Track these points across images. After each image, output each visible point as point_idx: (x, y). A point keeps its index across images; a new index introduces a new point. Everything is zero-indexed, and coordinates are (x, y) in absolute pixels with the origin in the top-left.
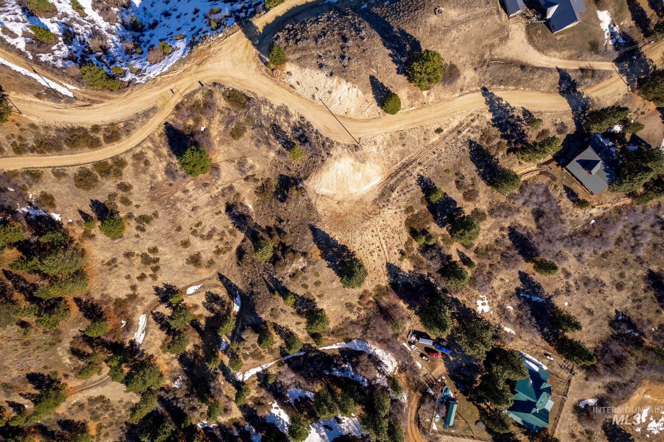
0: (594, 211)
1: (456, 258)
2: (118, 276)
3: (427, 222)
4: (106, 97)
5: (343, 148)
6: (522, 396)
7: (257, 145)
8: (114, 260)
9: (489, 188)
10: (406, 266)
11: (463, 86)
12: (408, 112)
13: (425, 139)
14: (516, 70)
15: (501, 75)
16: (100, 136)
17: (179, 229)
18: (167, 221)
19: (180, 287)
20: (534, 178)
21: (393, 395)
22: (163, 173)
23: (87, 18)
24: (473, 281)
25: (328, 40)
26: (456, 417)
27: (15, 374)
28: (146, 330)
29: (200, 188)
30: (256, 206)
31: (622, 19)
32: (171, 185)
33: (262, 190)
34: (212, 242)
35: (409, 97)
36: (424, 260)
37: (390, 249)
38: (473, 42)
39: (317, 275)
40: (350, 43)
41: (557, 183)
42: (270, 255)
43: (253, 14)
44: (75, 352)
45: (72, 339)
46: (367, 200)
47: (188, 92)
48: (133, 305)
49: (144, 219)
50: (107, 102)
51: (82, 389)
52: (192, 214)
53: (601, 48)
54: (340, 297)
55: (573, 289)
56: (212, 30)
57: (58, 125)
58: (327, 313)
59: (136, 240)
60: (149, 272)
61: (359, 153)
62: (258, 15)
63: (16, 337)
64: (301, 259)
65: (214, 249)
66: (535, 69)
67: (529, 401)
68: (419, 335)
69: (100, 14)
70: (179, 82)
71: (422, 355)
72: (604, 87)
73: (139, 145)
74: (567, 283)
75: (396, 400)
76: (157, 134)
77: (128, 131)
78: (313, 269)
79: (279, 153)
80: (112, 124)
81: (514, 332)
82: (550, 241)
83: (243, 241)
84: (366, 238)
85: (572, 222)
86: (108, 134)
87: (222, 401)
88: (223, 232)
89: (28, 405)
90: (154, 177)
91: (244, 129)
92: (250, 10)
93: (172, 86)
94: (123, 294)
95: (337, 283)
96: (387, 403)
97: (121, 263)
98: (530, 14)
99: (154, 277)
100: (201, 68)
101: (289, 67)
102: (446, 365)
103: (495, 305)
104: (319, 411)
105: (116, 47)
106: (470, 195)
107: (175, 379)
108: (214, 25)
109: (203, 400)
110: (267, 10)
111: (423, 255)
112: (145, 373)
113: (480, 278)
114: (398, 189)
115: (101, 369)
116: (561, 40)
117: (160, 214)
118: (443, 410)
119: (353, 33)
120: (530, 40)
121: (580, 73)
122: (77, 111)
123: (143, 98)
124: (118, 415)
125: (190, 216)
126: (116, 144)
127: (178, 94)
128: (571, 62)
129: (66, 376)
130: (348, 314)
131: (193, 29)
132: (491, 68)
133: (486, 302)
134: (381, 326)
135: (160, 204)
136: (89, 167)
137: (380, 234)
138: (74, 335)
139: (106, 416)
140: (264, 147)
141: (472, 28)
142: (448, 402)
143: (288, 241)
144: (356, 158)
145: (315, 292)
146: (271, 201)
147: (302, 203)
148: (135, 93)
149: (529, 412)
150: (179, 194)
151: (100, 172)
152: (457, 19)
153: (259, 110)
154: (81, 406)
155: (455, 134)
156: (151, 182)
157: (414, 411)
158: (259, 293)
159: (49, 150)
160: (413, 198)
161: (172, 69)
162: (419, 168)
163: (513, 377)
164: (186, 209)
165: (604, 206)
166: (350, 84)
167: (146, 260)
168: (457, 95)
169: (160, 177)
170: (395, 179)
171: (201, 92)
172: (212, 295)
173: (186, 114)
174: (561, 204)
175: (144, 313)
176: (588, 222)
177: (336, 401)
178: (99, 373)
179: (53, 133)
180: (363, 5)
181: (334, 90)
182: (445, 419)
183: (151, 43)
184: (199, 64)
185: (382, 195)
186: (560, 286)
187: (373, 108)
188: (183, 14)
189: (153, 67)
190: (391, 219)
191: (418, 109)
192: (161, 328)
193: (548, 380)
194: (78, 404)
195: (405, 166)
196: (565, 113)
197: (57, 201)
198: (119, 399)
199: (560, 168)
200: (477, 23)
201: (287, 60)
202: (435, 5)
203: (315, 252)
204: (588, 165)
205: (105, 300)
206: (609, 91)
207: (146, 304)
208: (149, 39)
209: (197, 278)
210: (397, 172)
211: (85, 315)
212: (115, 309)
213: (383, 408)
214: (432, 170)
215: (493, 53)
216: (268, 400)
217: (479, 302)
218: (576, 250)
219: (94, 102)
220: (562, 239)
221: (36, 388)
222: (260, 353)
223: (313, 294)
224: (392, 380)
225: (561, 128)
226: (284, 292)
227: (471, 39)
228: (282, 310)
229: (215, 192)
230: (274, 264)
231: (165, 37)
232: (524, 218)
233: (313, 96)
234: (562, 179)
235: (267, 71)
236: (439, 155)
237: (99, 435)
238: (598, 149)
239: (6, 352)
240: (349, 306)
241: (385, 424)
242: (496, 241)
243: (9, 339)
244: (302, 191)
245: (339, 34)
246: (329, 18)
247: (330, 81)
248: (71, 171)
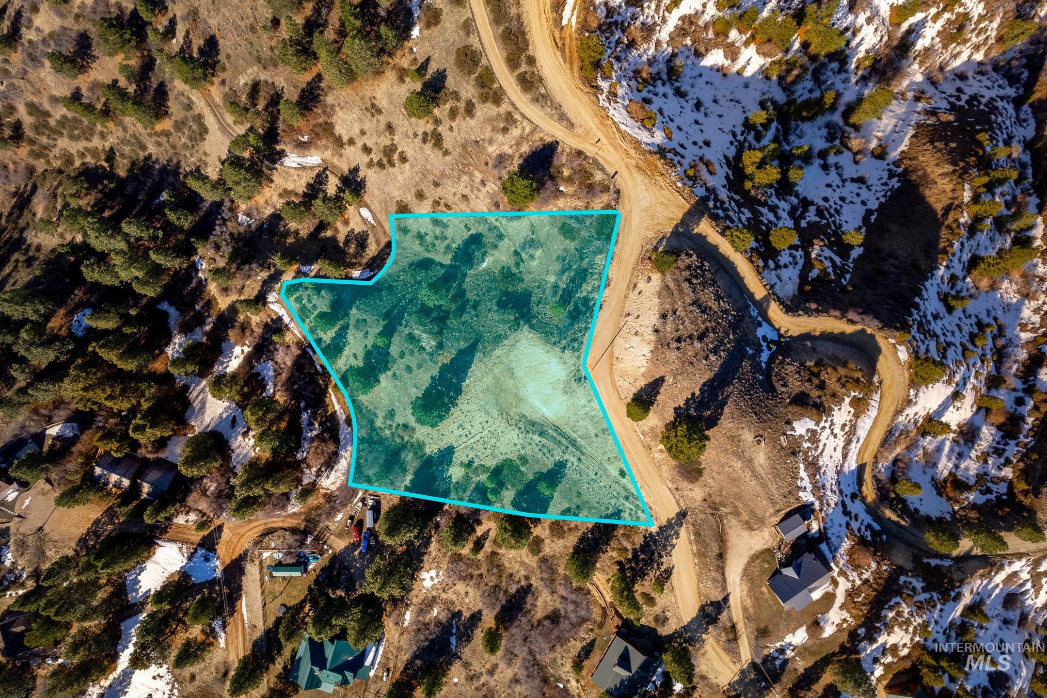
0: (574, 683)
1: (480, 531)
2: (361, 120)
3: (513, 485)
4: (571, 64)
5: (574, 365)
6: (330, 651)
7: (558, 258)
8: (379, 111)
9: (571, 550)
10: (456, 473)
11: (682, 490)
12: (635, 431)
13: (609, 459)
14: (715, 549)
15: (707, 533)
16: (524, 68)
17: (437, 184)
18: (442, 168)
19: (366, 198)
20: (596, 602)
21: (294, 493)
22: (498, 152)
23: (666, 14)
24: (457, 558)
25: (696, 318)
26: (284, 578)
27: (213, 22)
28: (303, 168)
29: (492, 198)
30: (487, 272)
31: (803, 658)
32: (487, 164)
33: (508, 275)
34: (431, 227)
35: (652, 429)
36: (468, 493)
37: (471, 448)
38: (735, 490)
39: (420, 366)
40: (697, 345)
41: (597, 631)
42: (431, 304)
43: (715, 218)
44: (255, 88)
45: (270, 81)
46: (522, 406)
47: (601, 161)
48: (330, 145)
49: (438, 140)
50: (566, 67)
51: (211, 104)
52: (458, 196)
53: (762, 642)
54: (399, 401)
55: (476, 684)
56: (685, 171)
57: (525, 16)
58: (376, 389)
59: (411, 135)
60: (375, 157)
61: (574, 385)
62: (714, 223)
63: (258, 16)
64: (433, 343)
65: (423, 232)
66: (721, 570)
67: (325, 660)
68: (376, 509)
69: (676, 27)
70: (611, 149)
71: (352, 518)
72: (720, 658)
73: (524, 116)
74: (481, 674)
75: (288, 499)
76: (542, 135)
77: (537, 100)
78: (425, 361)
79: (556, 287)
80: (541, 79)
81: (406, 624)
82: (525, 640)
83: (441, 265)
84: (477, 415)
85: (555, 660)
86: (528, 76)
87: (237, 282)
88: (446, 238)
89: (176, 43)
90: (491, 142)
91: (573, 239)
92: (721, 213)
93: (604, 140)
94: (340, 129)
95: (416, 393)
96: (283, 489)
97: (378, 121)
98: (786, 550)
99: (370, 165)
100: (634, 171)
101: (656, 277)
102: (347, 548)
103: (434, 593)
104: (254, 406)
105: (640, 56)
106: (557, 529)
107: (249, 215)
108: (691, 172)
109: (232, 259)
110: (723, 234)
111: (473, 491)
112: (249, 180)
113: (462, 566)
114: (544, 441)
115: (242, 123)
116: (762, 593)
117: (448, 158)
118: (290, 560)
119: (711, 346)
120: (754, 557)
121: (729, 625)
122: (547, 33)
123: (582, 110)
124: (188, 154)
125: (455, 194)
126: (518, 89)
127: (595, 150)
128: (740, 612)
129: (223, 82)
130: (381, 414)
131: (682, 146)
132: (710, 518)
133: (436, 581)
134: (376, 458)
135: (460, 156)
136: (484, 62)
137: (486, 432)
138: (277, 83)
139: (183, 140)
140: (557, 267)
141: (751, 485)
142: (301, 563)
143: (452, 322)
144: (568, 383)
145: (398, 368)
146: (496, 289)
147: (501, 328)
148: (585, 98)
149: (313, 664)
150: (478, 176)
151: (480, 76)
152: (756, 465)
153: (599, 251)
154: (189, 106)
155: (624, 493)
156: (483, 140)
157: (281, 525)
158: (381, 300)
159: (492, 10)
160: (537, 461)
161: (624, 135)
162: (575, 460)
163: (351, 635)
164: (462, 188)
165: (582, 694)
166: (649, 355)
167: (389, 151)
168: (670, 485)
169: (493, 150)
170: (555, 434)
171: (605, 177)
172: (366, 239)
173: (574, 165)
174: (573, 642)
175: (323, 160)
176: (559, 680)
177: (271, 425)
178: (235, 123)
179: (513, 11)
180: (751, 348)
181: (639, 338)
182: (279, 565)
183: (654, 98)
184: (638, 167)
185: (533, 424)
186: (476, 667)
187: (629, 389)
188: (702, 127)
189: (624, 111)
190: (507, 441)
191: (642, 443)
192: (309, 186)
193: (357, 680)
194: (192, 102)
195: (573, 443)
196: (680, 619)
197: (435, 30)
198: (208, 151)
199: (615, 630)
200: (758, 488)
201: (663, 273)
202: (766, 435)
203: (446, 358)
204: (624, 661)
205: (328, 110)
206: (717, 664)
207: (335, 161)
208: (660, 94)
209: (382, 217)
210: (563, 435)
211: (303, 91)
212: (320, 125)
213: (276, 485)
214: (576, 477)
215: (729, 517)
216: (250, 339)
217: (433, 573)
218: (522, 674)
219: (563, 51)
220: (531, 652)
221: (199, 48)
222: (308, 317)
223: (395, 366)
224: (312, 488)
225: (662, 620)
226: (388, 332)
227: (738, 487)
228: (367, 333)
230: (420, 311)
231: (666, 113)
232: (546, 602)
233: (629, 314)
234: (602, 637)
235: (647, 251)
236: (595, 481)
237: (157, 134)
238: (647, 669)
239: (236, 8)
240: (391, 414)
241: (257, 491)
242: (511, 575)
243: (254, 8)
244: (516, 326)
245: (707, 329)
246: (725, 312)
247: (649, 330)
248: (473, 41)
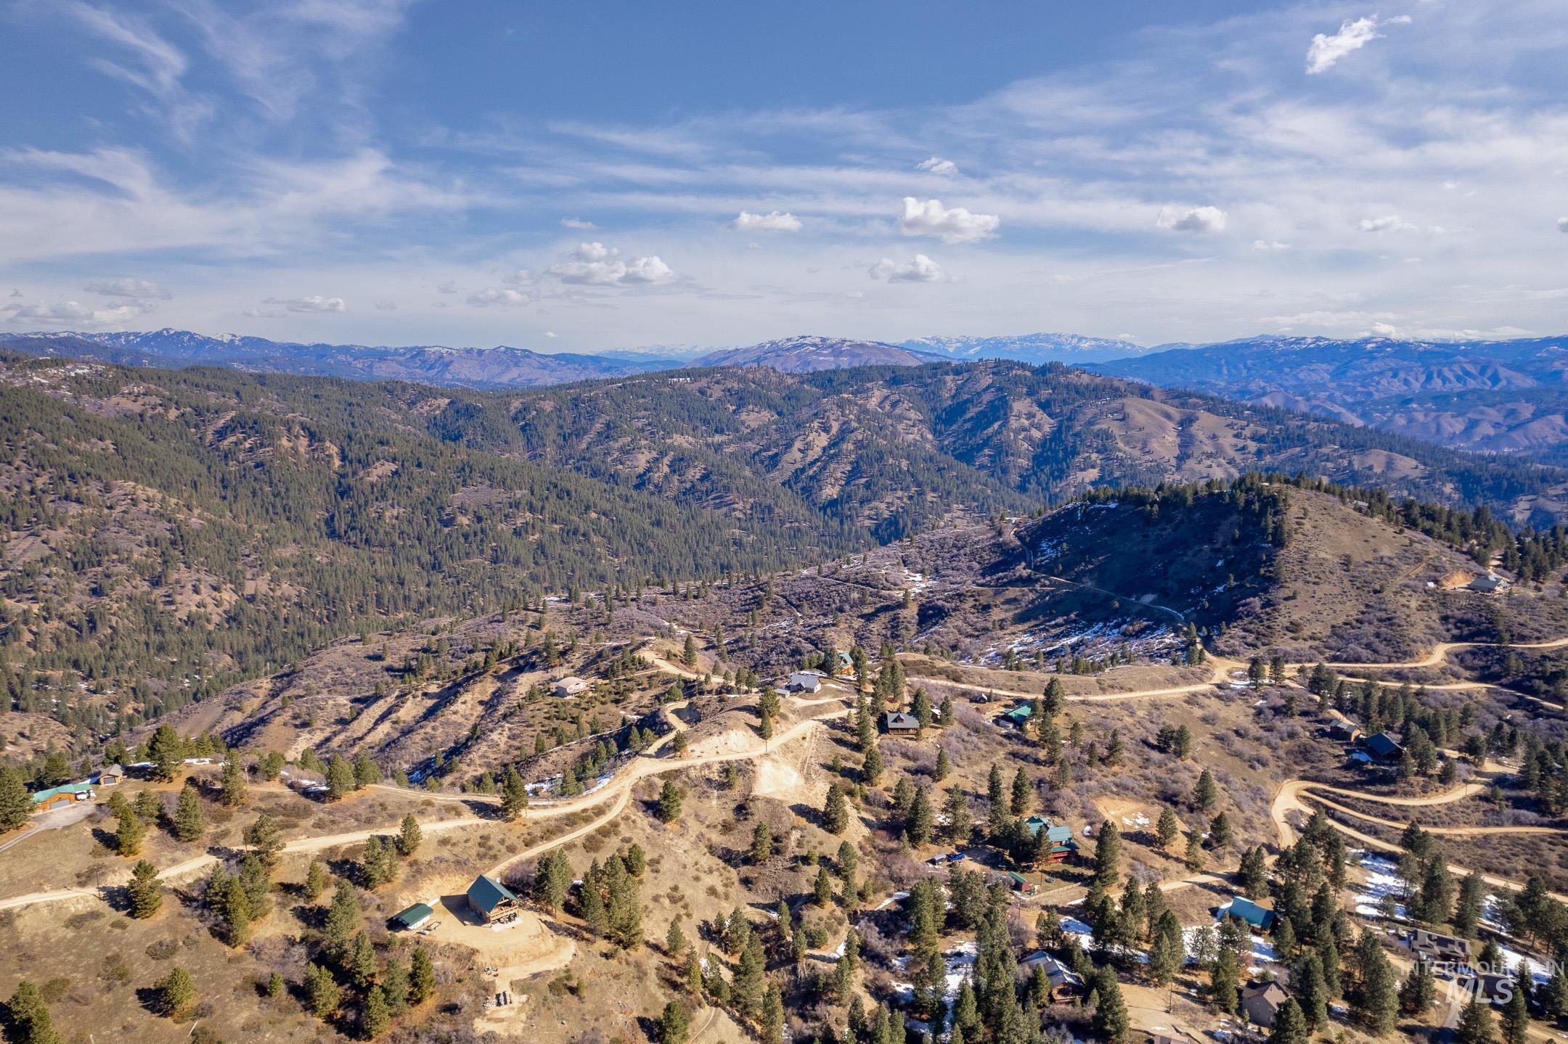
3: (851, 785)
12: (779, 735)
13: (801, 745)
16: (590, 814)
17: (685, 867)
18: (672, 860)
22: (649, 827)
29: (679, 838)
30: (728, 842)
39: (814, 836)
47: (631, 787)
59: (656, 882)
60: (683, 912)
64: (794, 832)
66: (822, 706)
73: (621, 812)
76: (629, 805)
78: (808, 833)
90: (643, 830)
99: (689, 915)
101: (689, 748)
114: (812, 772)
125: (686, 857)
127: (627, 787)
135: (659, 849)
140: (706, 800)
144: (772, 761)
146: (737, 827)
147: (760, 804)
150: (668, 841)
151: (603, 835)
153: (687, 777)
155: (815, 737)
156: (644, 834)
160: (826, 774)
162: (813, 759)
164: (680, 853)
166: (734, 734)
167: (673, 900)
168: (799, 722)
169: (649, 830)
170: (805, 769)
171: (641, 781)
179: (553, 823)
181: (728, 741)
185: (805, 782)
195: (804, 762)
201: (686, 747)
207: (697, 947)
214: (822, 758)
229: (693, 839)
233: (717, 753)
235: (672, 758)
244: (754, 799)
247: (721, 737)
248: (579, 843)
